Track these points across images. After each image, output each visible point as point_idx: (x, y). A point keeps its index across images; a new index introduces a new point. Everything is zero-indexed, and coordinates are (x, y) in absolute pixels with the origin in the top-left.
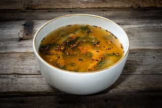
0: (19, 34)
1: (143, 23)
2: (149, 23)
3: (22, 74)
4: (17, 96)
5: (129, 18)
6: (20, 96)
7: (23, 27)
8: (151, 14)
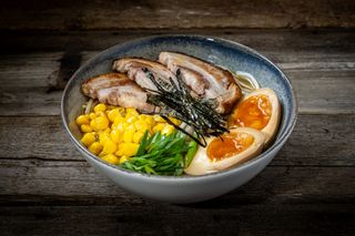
0: (49, 78)
1: (309, 60)
2: (322, 59)
3: (47, 160)
4: (32, 204)
5: (280, 49)
6: (39, 204)
7: (59, 64)
8: (328, 42)
